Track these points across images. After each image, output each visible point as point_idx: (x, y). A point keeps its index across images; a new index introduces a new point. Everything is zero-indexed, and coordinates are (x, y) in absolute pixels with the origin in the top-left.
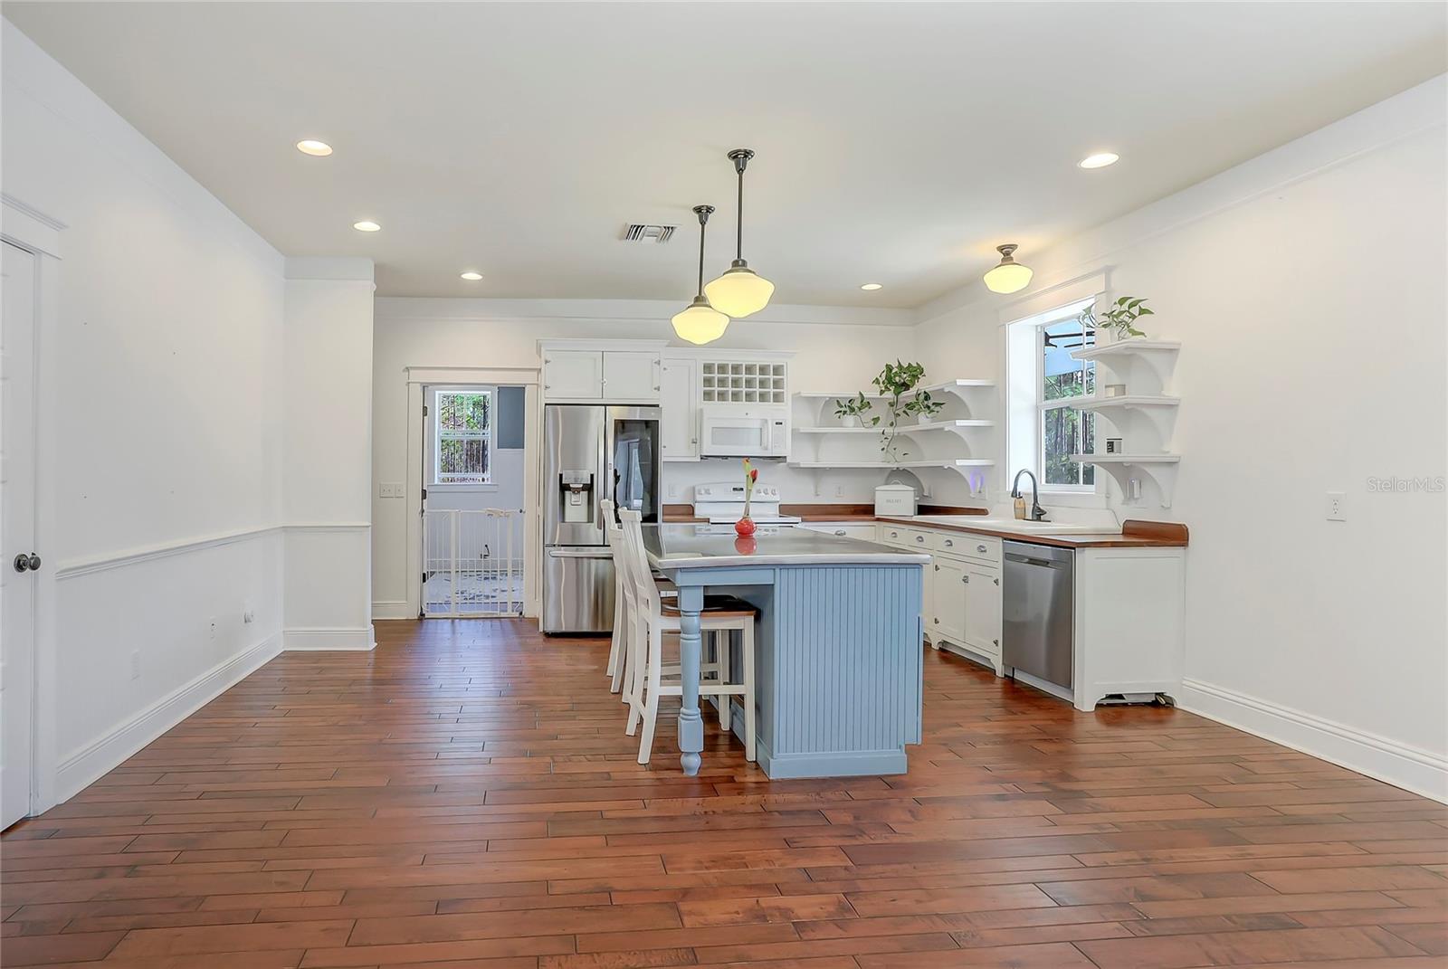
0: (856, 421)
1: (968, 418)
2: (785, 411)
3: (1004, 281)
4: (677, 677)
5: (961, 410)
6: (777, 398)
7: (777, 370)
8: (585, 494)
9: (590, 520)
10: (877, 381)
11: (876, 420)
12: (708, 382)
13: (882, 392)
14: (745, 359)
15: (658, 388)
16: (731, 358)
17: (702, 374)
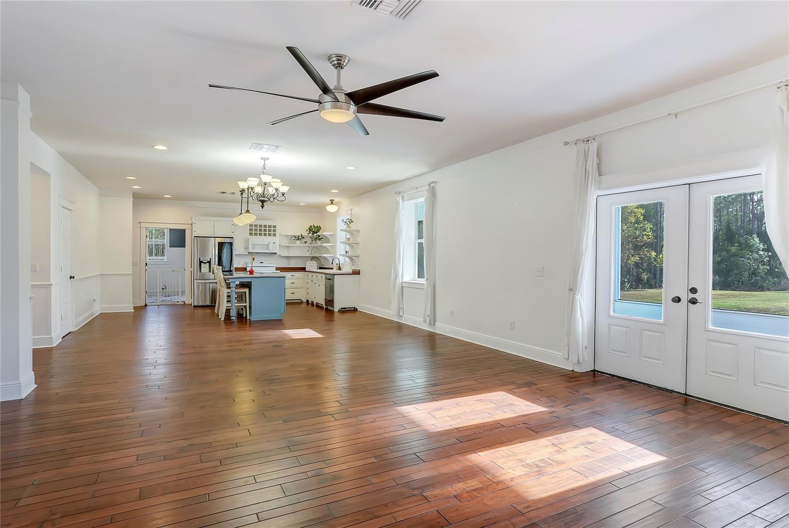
1: (329, 243)
2: (277, 239)
3: (331, 209)
4: (230, 301)
5: (328, 241)
6: (274, 235)
7: (274, 227)
8: (208, 264)
9: (210, 271)
10: (307, 230)
11: (306, 242)
13: (308, 234)
14: (263, 223)
15: (233, 232)
16: (258, 223)
17: (249, 228)
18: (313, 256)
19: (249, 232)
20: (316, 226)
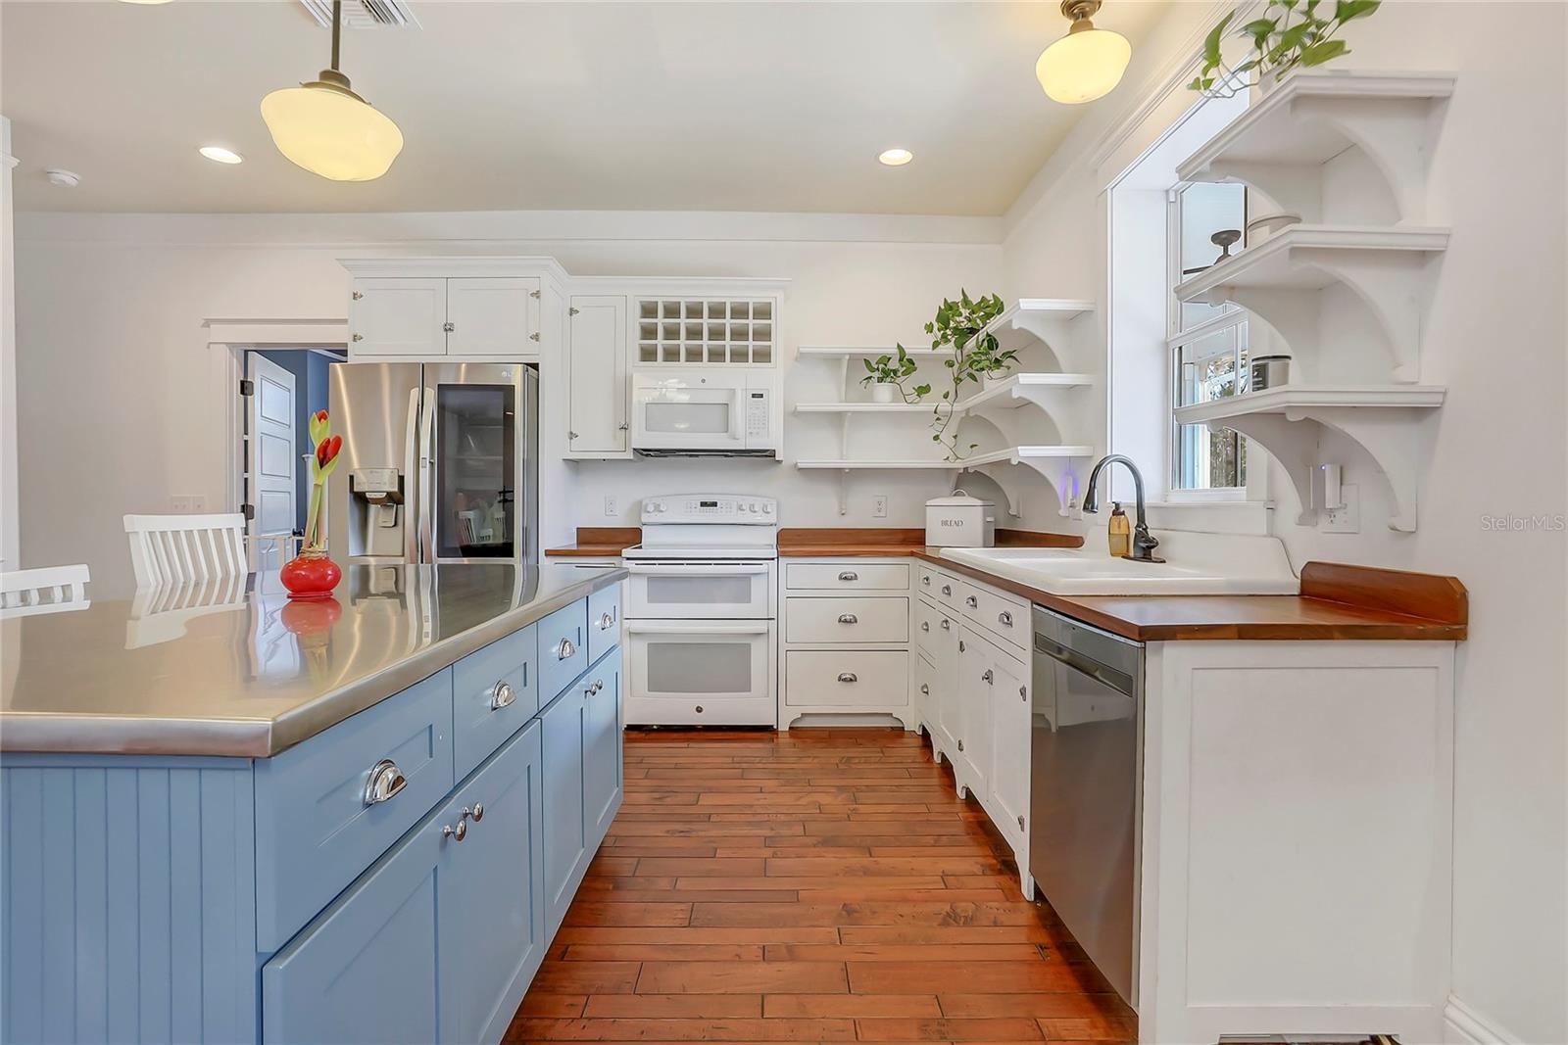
0: (894, 394)
2: (767, 377)
6: (761, 356)
7: (764, 312)
10: (930, 326)
11: (924, 391)
12: (648, 332)
13: (936, 345)
14: (707, 293)
15: (536, 337)
16: (683, 292)
17: (636, 321)
18: (959, 465)
19: (636, 342)
20: (975, 300)
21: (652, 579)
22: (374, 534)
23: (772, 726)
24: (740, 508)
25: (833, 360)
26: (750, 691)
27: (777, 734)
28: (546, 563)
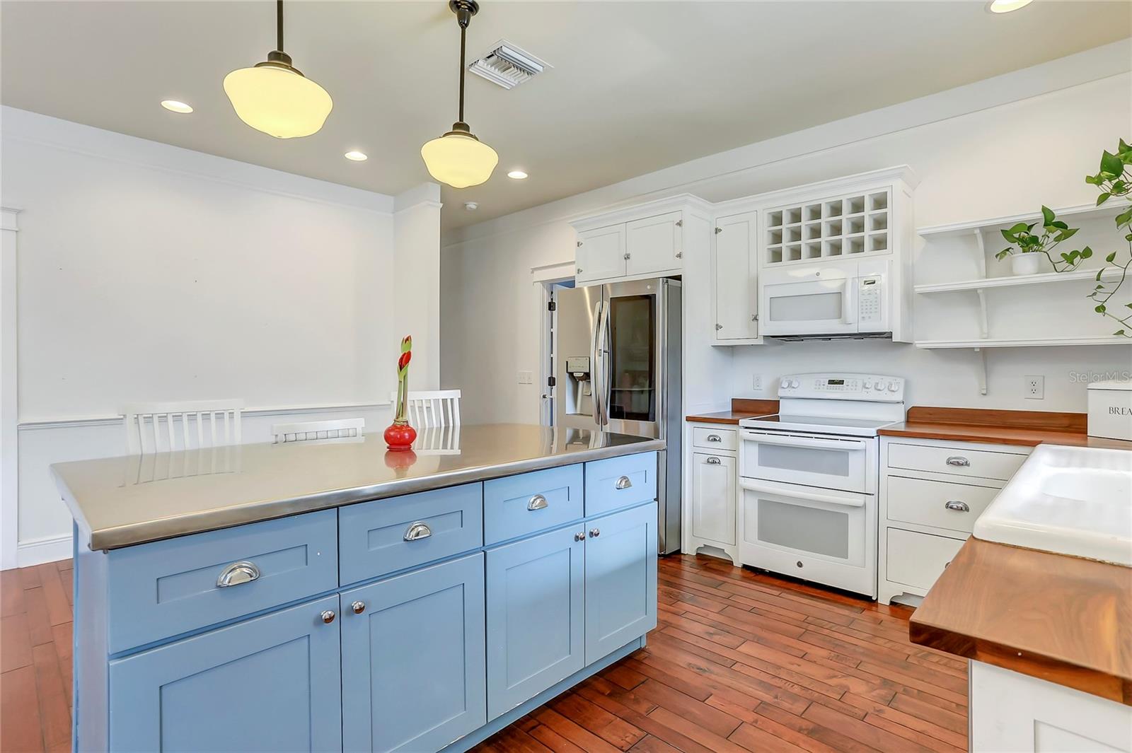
0: (1041, 263)
7: (881, 202)
12: (776, 238)
14: (823, 195)
15: (679, 256)
16: (803, 198)
17: (766, 228)
19: (765, 245)
21: (762, 445)
22: (582, 400)
23: (871, 597)
24: (864, 387)
25: (966, 235)
26: (847, 558)
27: (877, 606)
28: (687, 427)
